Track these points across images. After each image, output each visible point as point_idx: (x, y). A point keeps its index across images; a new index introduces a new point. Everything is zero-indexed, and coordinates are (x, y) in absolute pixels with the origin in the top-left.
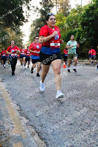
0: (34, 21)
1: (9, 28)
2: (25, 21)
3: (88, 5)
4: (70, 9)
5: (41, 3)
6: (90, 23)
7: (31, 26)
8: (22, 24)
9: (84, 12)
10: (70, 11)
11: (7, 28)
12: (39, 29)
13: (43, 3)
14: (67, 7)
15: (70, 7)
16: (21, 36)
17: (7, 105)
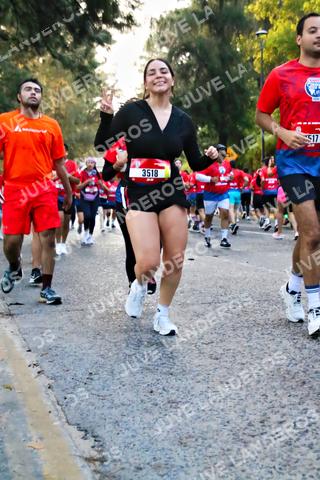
0: (162, 24)
1: (41, 54)
2: (119, 20)
7: (149, 45)
8: (106, 40)
11: (34, 56)
12: (184, 59)
16: (97, 95)
17: (33, 434)
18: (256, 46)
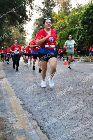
0: (37, 20)
1: (13, 26)
2: (28, 19)
3: (88, 5)
4: (71, 9)
5: (43, 3)
6: (90, 22)
7: (34, 25)
9: (85, 11)
10: (71, 10)
11: (11, 26)
12: (41, 27)
13: (46, 3)
14: (68, 6)
15: (71, 6)
16: (24, 34)
18: (55, 25)
